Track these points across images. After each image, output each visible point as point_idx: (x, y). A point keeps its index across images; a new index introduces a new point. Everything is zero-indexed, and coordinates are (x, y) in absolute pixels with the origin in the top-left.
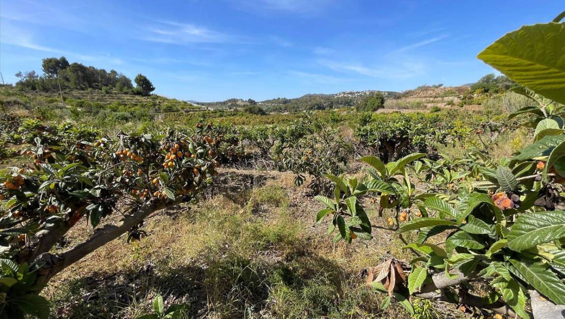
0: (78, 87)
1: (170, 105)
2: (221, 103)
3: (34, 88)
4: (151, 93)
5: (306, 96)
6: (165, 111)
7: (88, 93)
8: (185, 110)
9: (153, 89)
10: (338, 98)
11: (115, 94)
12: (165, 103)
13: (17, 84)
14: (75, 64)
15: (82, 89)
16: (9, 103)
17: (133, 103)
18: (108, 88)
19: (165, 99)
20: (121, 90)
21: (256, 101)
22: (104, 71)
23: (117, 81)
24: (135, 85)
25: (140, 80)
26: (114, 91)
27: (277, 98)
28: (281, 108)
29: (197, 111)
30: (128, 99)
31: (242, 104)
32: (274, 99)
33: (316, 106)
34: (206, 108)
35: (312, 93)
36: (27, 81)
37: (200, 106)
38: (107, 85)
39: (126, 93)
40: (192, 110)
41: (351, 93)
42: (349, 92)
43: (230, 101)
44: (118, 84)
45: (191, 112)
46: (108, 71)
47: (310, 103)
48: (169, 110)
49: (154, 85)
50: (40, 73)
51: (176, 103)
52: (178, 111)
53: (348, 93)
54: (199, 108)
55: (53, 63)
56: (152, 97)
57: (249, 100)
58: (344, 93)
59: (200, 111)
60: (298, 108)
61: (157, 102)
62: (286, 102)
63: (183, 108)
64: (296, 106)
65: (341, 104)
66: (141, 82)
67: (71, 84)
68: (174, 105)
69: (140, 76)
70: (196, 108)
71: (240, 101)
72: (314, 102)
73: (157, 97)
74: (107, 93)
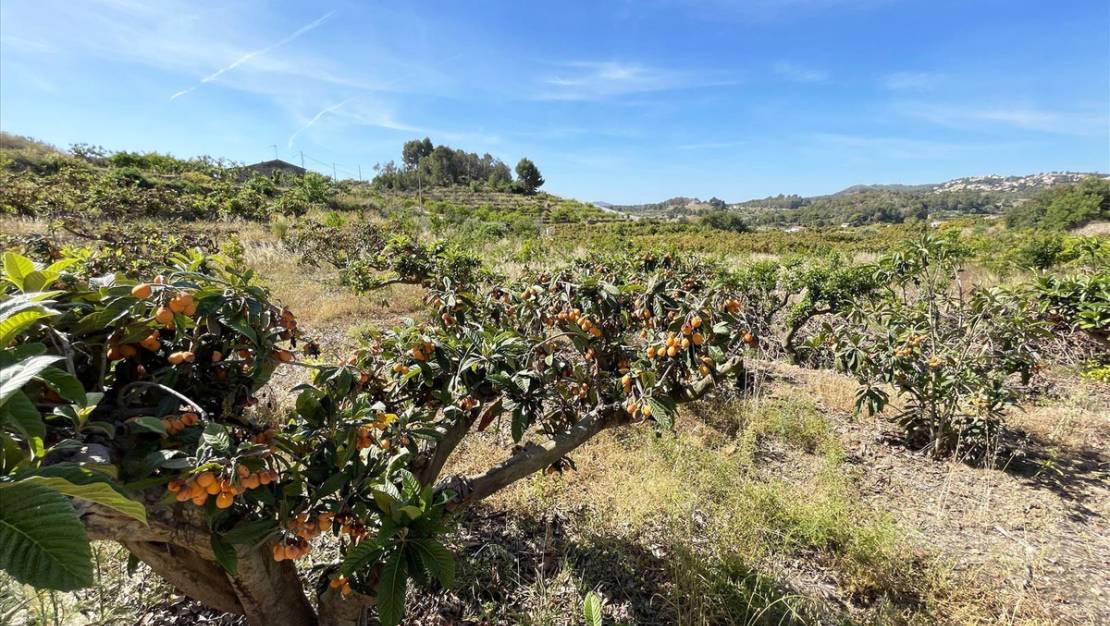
0: (441, 183)
1: (564, 210)
2: (654, 207)
3: (390, 186)
4: (538, 189)
5: (852, 190)
6: (557, 220)
7: (452, 192)
8: (589, 219)
9: (541, 183)
10: (947, 195)
11: (487, 192)
12: (558, 207)
13: (374, 180)
14: (441, 147)
15: (445, 185)
16: (365, 207)
17: (511, 207)
18: (478, 183)
19: (558, 201)
20: (495, 185)
21: (726, 203)
22: (475, 156)
23: (490, 170)
24: (515, 177)
25: (524, 168)
26: (487, 186)
27: (775, 196)
28: (783, 218)
29: (608, 221)
30: (503, 201)
31: (697, 208)
32: (770, 198)
33: (878, 214)
34: (626, 217)
35: (868, 183)
36: (385, 176)
37: (615, 212)
38: (476, 179)
39: (502, 191)
40: (600, 219)
41: (989, 182)
42: (982, 177)
43: (672, 202)
44: (492, 176)
45: (599, 224)
46: (481, 157)
47: (860, 206)
48: (563, 218)
49: (544, 175)
50: (400, 164)
51: (576, 206)
52: (577, 220)
53: (979, 182)
54: (614, 217)
55: (415, 148)
56: (539, 196)
57: (711, 201)
58: (967, 181)
59: (615, 222)
60: (827, 216)
61: (546, 206)
62: (796, 203)
63: (585, 217)
64: (822, 213)
65: (955, 208)
66: (525, 171)
67: (432, 179)
68: (572, 211)
69: (525, 161)
70: (608, 216)
71: (693, 203)
72: (872, 204)
73: (547, 196)
74: (476, 191)
